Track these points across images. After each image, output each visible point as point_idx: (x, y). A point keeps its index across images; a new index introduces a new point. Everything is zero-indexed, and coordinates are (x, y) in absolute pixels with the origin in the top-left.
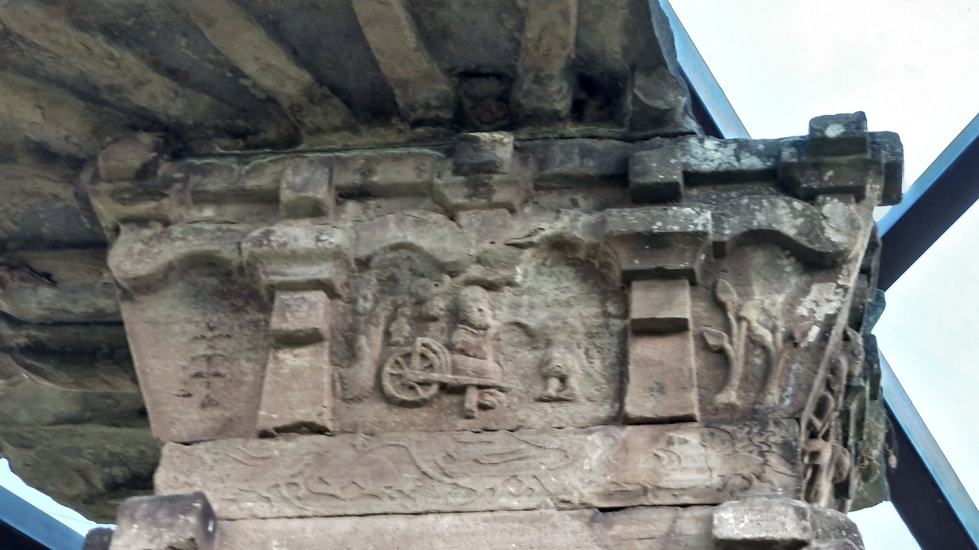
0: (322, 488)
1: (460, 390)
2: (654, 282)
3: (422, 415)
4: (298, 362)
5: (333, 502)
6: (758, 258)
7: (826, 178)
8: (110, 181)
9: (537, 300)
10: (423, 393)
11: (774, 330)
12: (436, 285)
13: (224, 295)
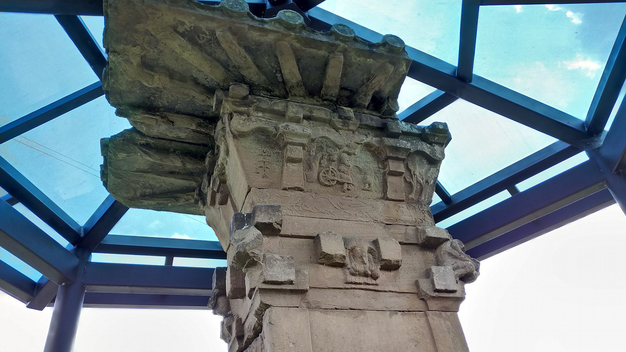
0: (306, 208)
1: (343, 184)
2: (394, 161)
3: (330, 189)
4: (294, 168)
5: (311, 213)
6: (417, 158)
7: (436, 139)
8: (232, 98)
9: (361, 160)
10: (332, 183)
11: (422, 179)
12: (334, 151)
13: (268, 143)
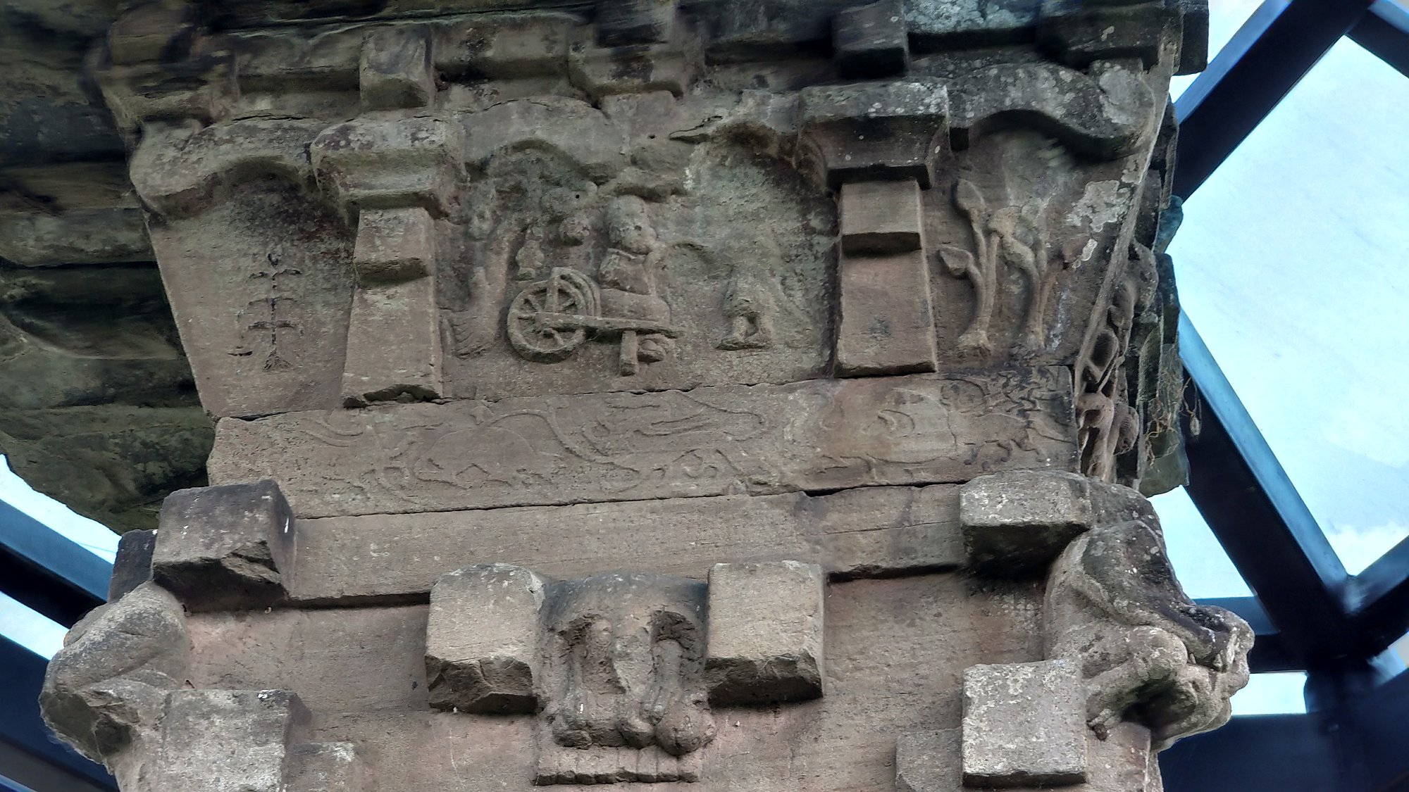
0: (432, 473)
1: (614, 337)
2: (871, 185)
3: (563, 370)
4: (394, 305)
5: (450, 492)
6: (1013, 149)
7: (1104, 37)
8: (127, 64)
9: (715, 212)
10: (563, 343)
11: (1035, 247)
12: (578, 197)
13: (290, 218)
